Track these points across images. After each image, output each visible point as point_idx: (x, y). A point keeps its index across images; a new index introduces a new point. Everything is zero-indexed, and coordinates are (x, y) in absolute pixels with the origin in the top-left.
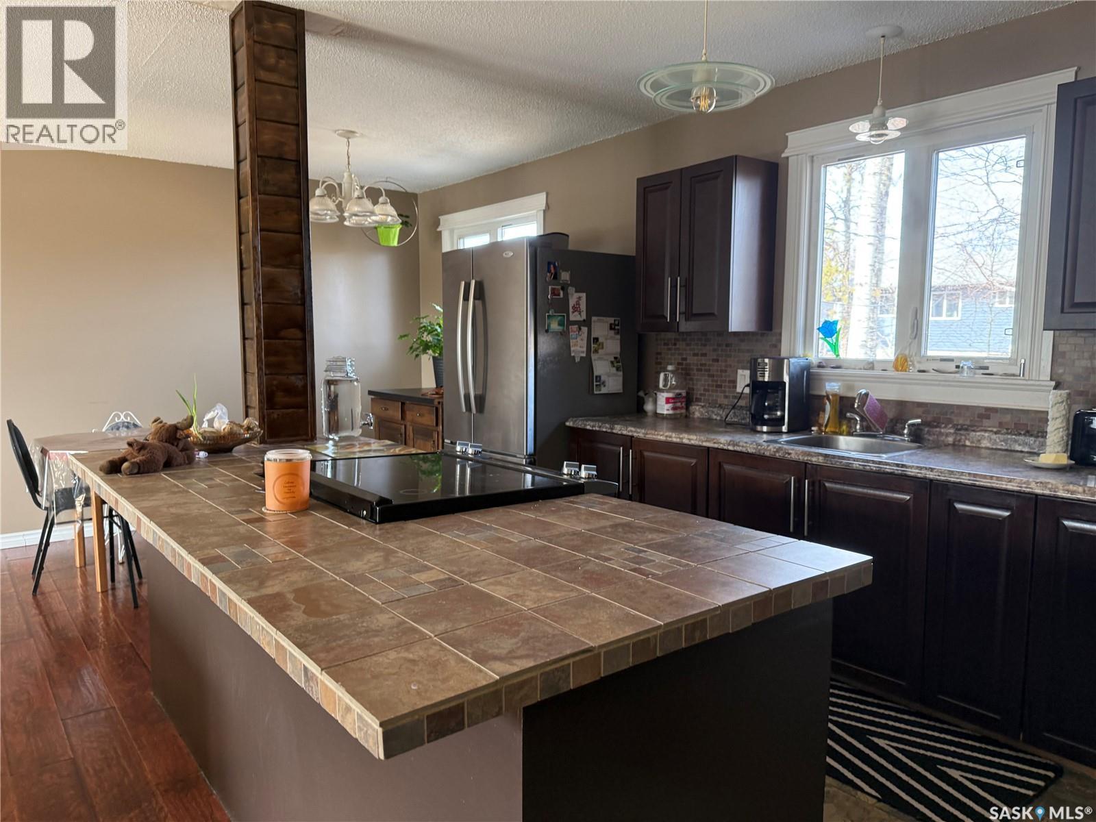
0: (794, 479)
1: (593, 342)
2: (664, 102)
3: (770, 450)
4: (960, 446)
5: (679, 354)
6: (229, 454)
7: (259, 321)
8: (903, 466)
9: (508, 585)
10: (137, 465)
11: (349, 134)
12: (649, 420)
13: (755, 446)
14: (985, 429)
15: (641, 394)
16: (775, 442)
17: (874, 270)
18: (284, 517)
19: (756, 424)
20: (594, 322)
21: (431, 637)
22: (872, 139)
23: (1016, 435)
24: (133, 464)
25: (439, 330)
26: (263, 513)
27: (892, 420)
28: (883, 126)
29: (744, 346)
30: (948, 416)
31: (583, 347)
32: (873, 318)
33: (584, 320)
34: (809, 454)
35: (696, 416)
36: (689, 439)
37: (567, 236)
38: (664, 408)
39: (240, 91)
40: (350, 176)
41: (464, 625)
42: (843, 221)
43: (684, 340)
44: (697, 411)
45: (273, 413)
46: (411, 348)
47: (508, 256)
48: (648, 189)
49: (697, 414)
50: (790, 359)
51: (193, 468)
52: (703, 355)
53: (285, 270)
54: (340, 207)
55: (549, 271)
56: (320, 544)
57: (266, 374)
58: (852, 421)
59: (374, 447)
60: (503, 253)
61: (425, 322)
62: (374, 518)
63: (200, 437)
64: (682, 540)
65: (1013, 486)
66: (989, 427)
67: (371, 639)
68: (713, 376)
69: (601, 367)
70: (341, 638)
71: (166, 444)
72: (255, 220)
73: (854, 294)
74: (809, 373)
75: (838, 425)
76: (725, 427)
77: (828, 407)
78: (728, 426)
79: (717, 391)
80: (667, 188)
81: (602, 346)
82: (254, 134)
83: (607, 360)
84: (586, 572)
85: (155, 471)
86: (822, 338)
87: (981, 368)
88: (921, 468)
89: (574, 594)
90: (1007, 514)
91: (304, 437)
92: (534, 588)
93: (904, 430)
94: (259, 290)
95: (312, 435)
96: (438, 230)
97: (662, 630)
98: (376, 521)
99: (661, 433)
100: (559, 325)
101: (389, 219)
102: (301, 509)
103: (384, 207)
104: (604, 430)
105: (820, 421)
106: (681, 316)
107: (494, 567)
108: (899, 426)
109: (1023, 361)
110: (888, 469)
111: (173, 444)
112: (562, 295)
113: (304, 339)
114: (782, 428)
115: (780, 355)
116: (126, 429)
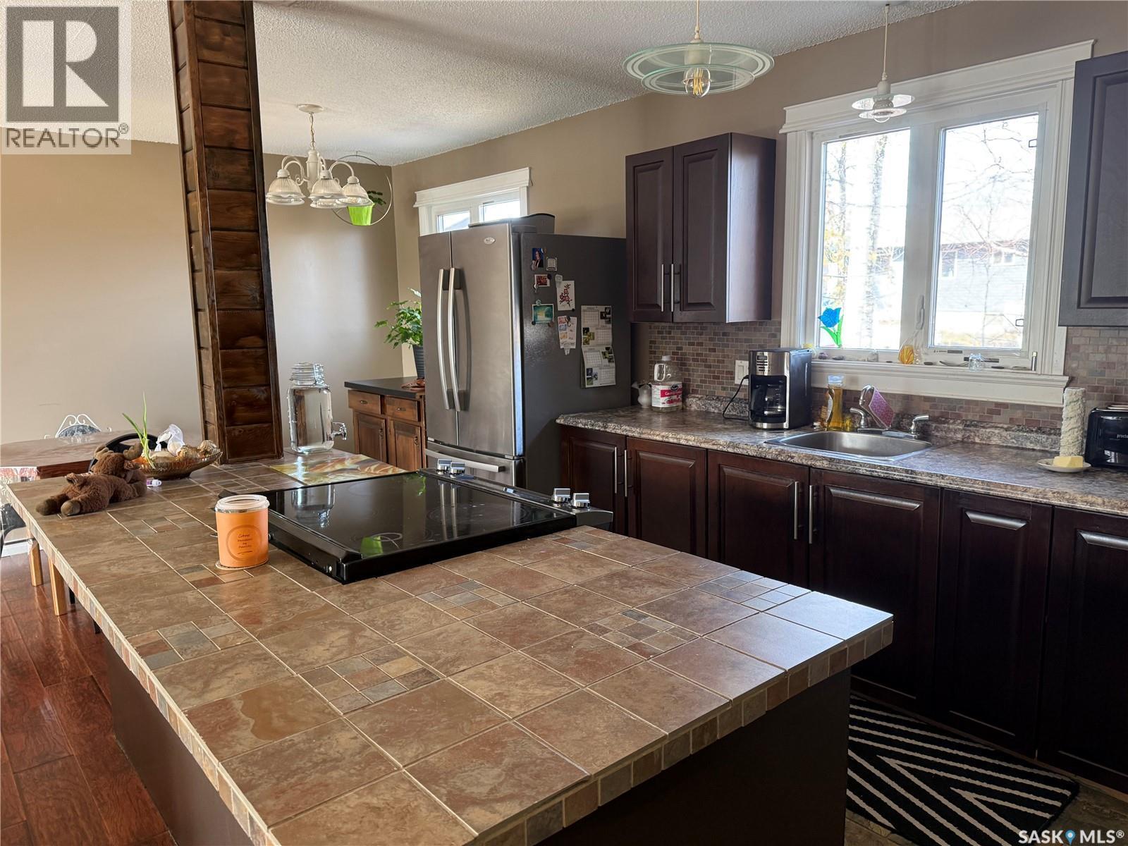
0: (798, 484)
1: (584, 333)
2: (655, 85)
3: (772, 452)
4: (968, 443)
5: (674, 343)
6: (187, 479)
7: (214, 330)
8: (913, 472)
9: (490, 679)
10: (79, 504)
11: (312, 109)
12: (644, 415)
13: (756, 449)
14: (996, 425)
15: (635, 386)
16: (776, 443)
17: (870, 233)
18: (240, 576)
19: (756, 421)
20: (585, 311)
21: (399, 769)
22: (876, 117)
23: (1027, 432)
24: (74, 503)
25: (419, 317)
26: (217, 571)
27: (897, 415)
28: (888, 103)
29: (742, 336)
30: (957, 412)
31: (572, 339)
32: (869, 282)
33: (573, 310)
34: (813, 458)
35: (692, 409)
36: (686, 440)
37: (554, 217)
38: (660, 402)
39: (181, 72)
40: (316, 154)
41: (438, 747)
42: (838, 182)
43: (679, 328)
44: (694, 404)
45: (234, 429)
46: (389, 336)
47: (489, 243)
48: (639, 167)
49: (694, 407)
50: (791, 352)
51: (144, 503)
52: (700, 344)
53: (241, 272)
54: (305, 190)
55: (534, 258)
56: (278, 619)
57: (224, 388)
58: (857, 416)
59: (348, 464)
60: (483, 239)
61: (403, 308)
62: (341, 574)
63: (152, 464)
64: (684, 596)
65: (1029, 496)
66: (999, 423)
67: (328, 774)
68: (710, 366)
69: (593, 359)
70: (294, 773)
71: (112, 477)
72: (204, 218)
73: (850, 258)
74: (810, 367)
75: (841, 421)
76: (724, 424)
77: (831, 401)
78: (728, 421)
79: (714, 383)
80: (657, 168)
81: (592, 336)
82: (199, 122)
83: (599, 351)
84: (579, 653)
85: (100, 509)
86: (823, 327)
87: (991, 361)
88: (931, 475)
89: (565, 690)
90: (1021, 525)
91: (270, 454)
92: (520, 682)
93: (911, 426)
94: (213, 295)
95: (278, 452)
96: (414, 206)
97: (667, 742)
98: (343, 578)
99: (657, 433)
100: (547, 316)
101: (360, 200)
102: (258, 565)
103: (353, 187)
104: (597, 428)
105: (823, 416)
106: (676, 305)
107: (475, 648)
108: (905, 421)
109: (1035, 354)
110: (897, 475)
111: (120, 477)
112: (548, 285)
113: (266, 347)
114: (783, 426)
115: (779, 346)
116: (81, 434)
